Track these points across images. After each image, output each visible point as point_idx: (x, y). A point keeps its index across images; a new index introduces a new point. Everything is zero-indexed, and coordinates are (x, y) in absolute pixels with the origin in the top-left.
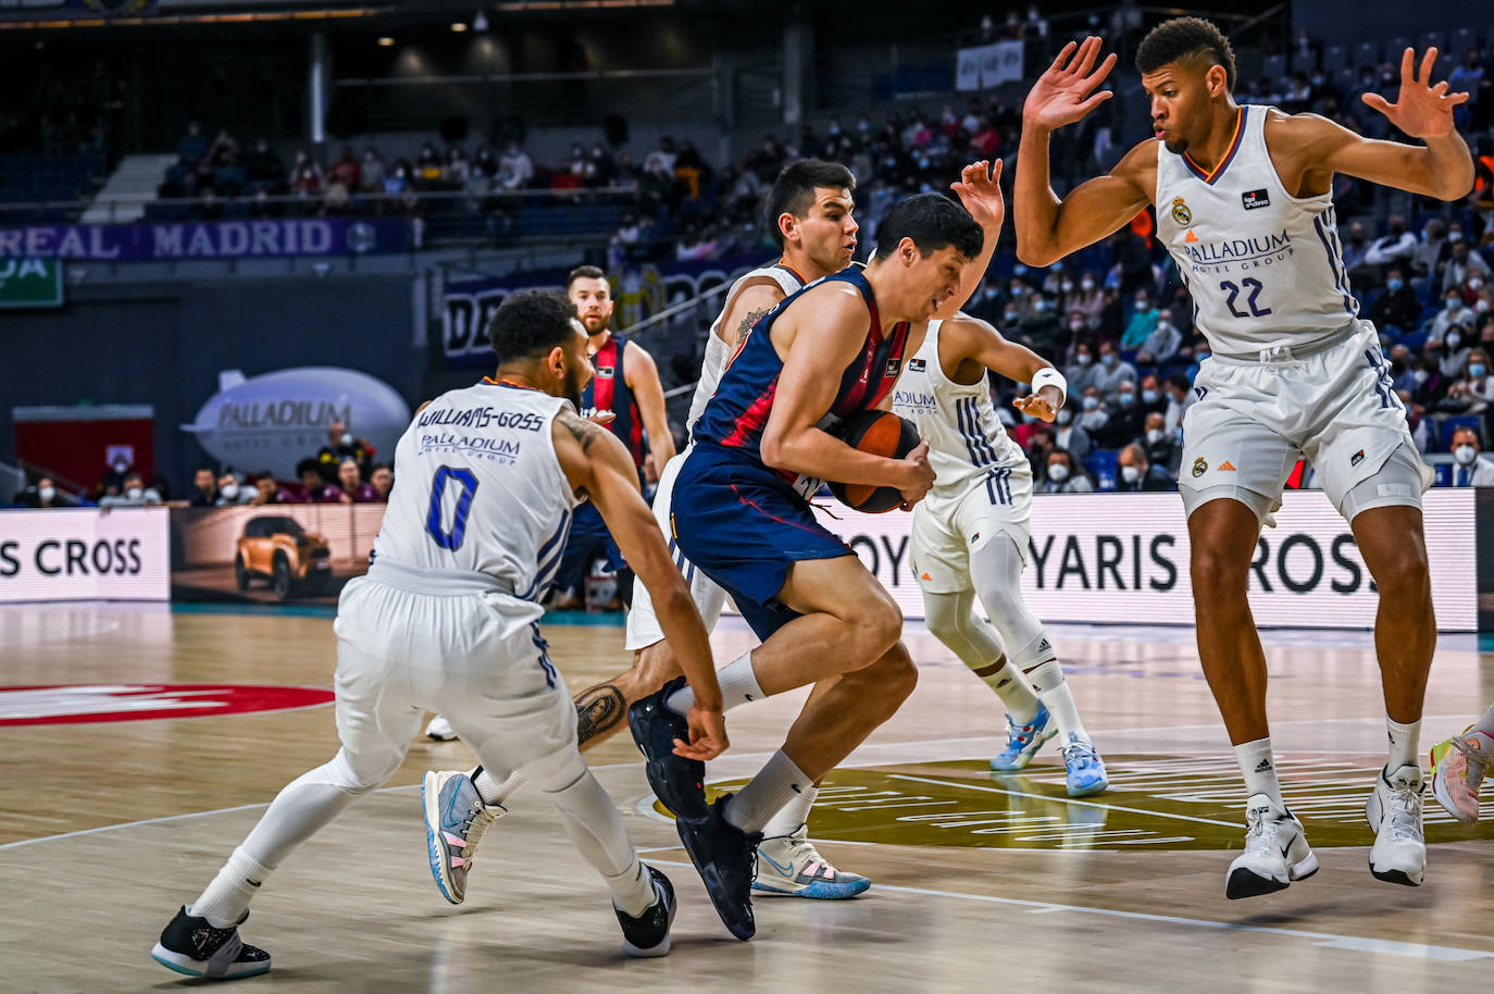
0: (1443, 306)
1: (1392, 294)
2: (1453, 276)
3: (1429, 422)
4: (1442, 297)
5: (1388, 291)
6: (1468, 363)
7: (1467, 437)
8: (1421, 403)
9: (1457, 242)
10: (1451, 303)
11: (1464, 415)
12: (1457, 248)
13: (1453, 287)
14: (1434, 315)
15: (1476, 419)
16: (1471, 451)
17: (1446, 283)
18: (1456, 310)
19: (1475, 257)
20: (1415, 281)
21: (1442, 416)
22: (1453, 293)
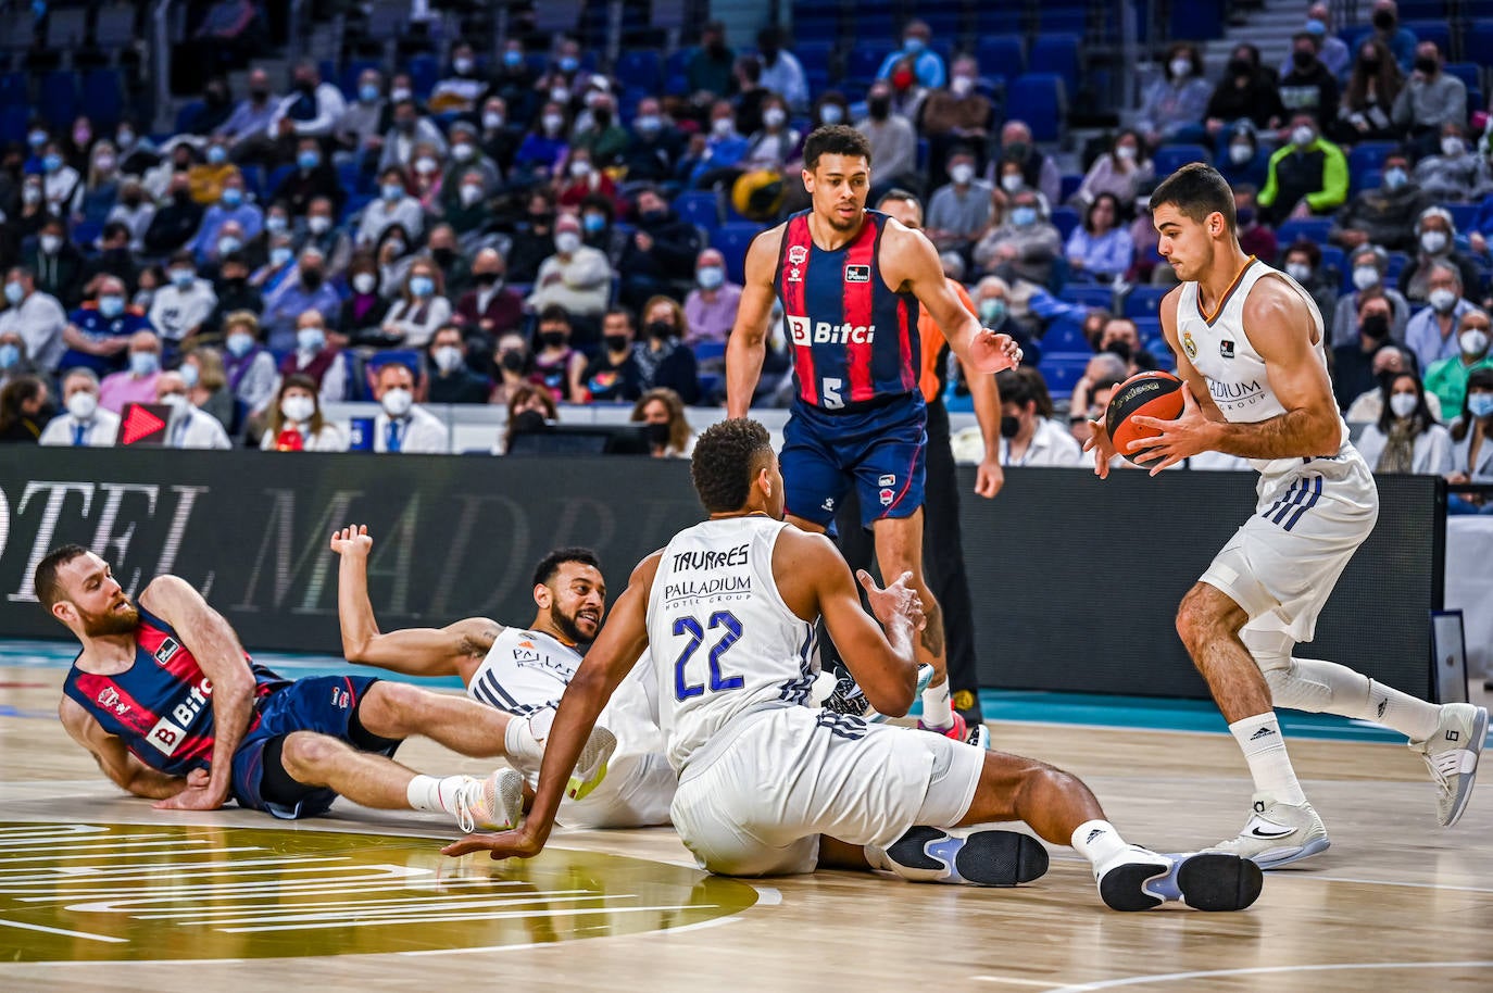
0: (377, 193)
1: (305, 174)
2: (395, 153)
3: (348, 357)
4: (377, 180)
5: (298, 170)
6: (410, 276)
7: (400, 376)
8: (341, 329)
9: (403, 102)
10: (389, 190)
11: (398, 350)
12: (403, 111)
13: (395, 168)
14: (363, 205)
15: (413, 357)
16: (406, 396)
17: (385, 161)
18: (396, 200)
19: (427, 127)
20: (340, 157)
21: (368, 352)
22: (393, 177)
